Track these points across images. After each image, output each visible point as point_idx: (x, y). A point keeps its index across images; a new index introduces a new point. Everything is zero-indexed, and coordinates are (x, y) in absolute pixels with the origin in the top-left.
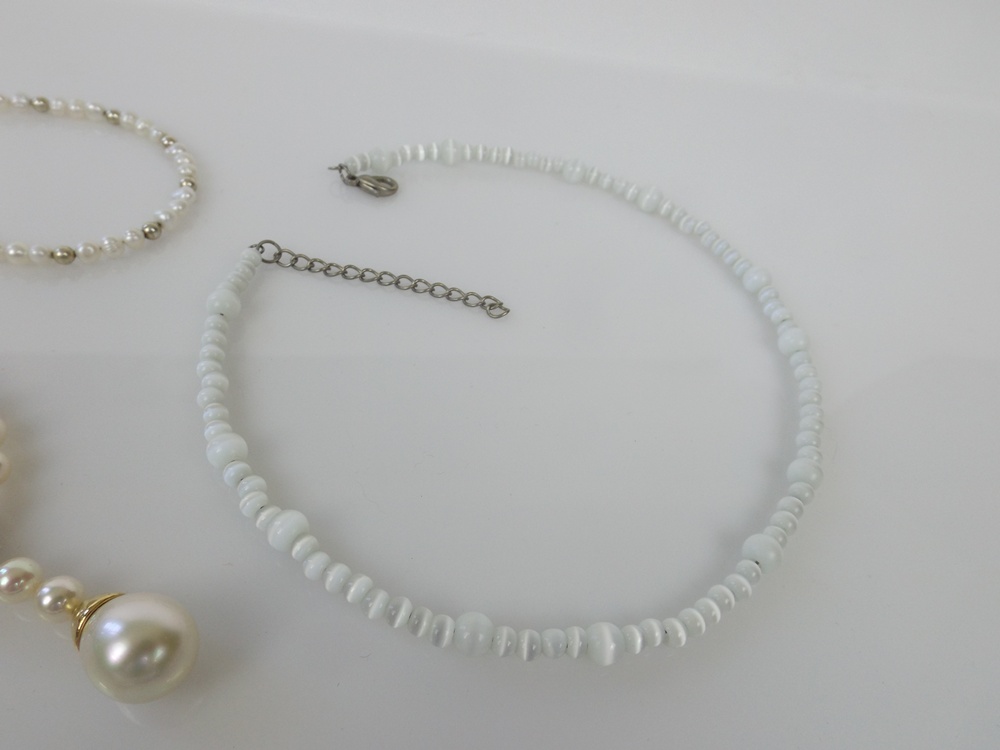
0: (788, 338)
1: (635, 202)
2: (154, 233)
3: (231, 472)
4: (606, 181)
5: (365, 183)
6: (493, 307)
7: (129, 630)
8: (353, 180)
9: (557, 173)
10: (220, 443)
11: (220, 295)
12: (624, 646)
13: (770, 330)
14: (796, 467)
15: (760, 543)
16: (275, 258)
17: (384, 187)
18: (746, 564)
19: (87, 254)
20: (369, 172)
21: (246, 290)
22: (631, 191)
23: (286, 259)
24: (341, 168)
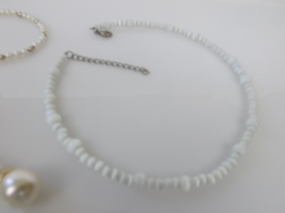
0: (244, 79)
1: (190, 37)
2: (32, 50)
3: (55, 126)
4: (180, 31)
5: (102, 33)
6: (144, 71)
7: (16, 182)
8: (98, 32)
9: (164, 29)
10: (51, 116)
11: (52, 68)
12: (193, 184)
13: (237, 77)
14: (249, 121)
15: (239, 147)
16: (72, 57)
17: (108, 34)
18: (234, 155)
19: (9, 57)
20: (103, 30)
21: (62, 67)
22: (189, 34)
23: (75, 57)
24: (93, 28)
